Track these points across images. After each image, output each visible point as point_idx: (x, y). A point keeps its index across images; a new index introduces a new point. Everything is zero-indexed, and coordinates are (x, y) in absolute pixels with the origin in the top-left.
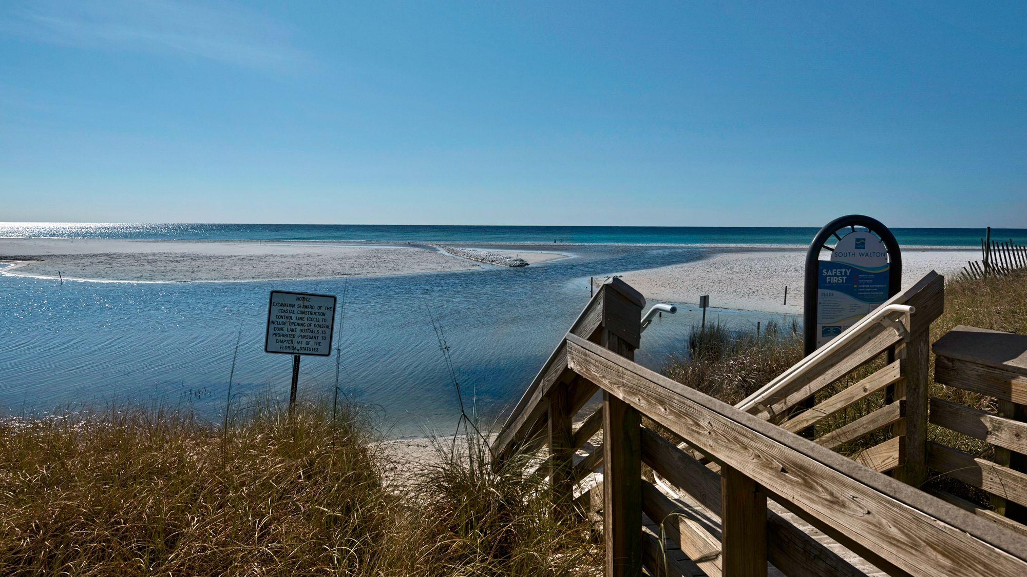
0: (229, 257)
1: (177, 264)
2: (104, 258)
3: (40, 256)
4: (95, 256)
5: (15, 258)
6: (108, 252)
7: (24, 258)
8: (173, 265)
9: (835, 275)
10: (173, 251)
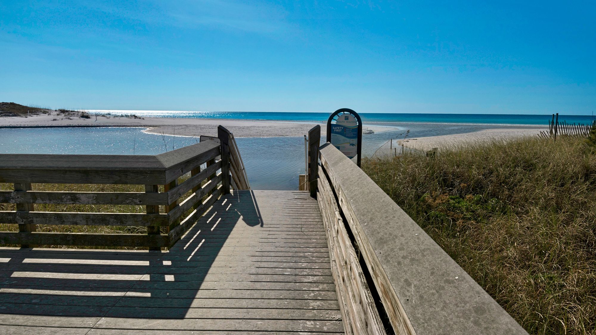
0: (235, 127)
1: (212, 130)
2: (184, 126)
3: (160, 125)
4: (181, 125)
5: (150, 126)
6: (186, 124)
7: (153, 126)
8: (210, 130)
9: (338, 129)
10: (213, 124)
